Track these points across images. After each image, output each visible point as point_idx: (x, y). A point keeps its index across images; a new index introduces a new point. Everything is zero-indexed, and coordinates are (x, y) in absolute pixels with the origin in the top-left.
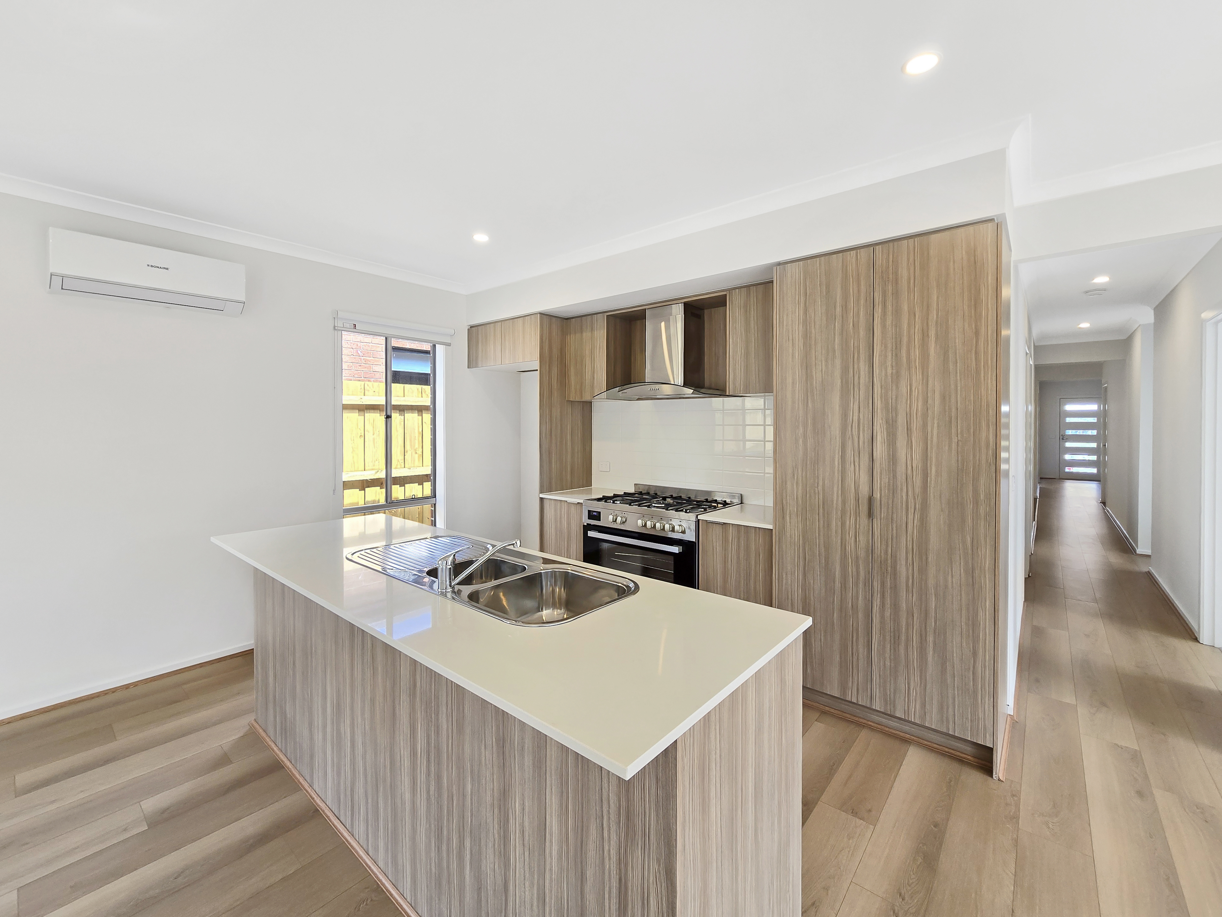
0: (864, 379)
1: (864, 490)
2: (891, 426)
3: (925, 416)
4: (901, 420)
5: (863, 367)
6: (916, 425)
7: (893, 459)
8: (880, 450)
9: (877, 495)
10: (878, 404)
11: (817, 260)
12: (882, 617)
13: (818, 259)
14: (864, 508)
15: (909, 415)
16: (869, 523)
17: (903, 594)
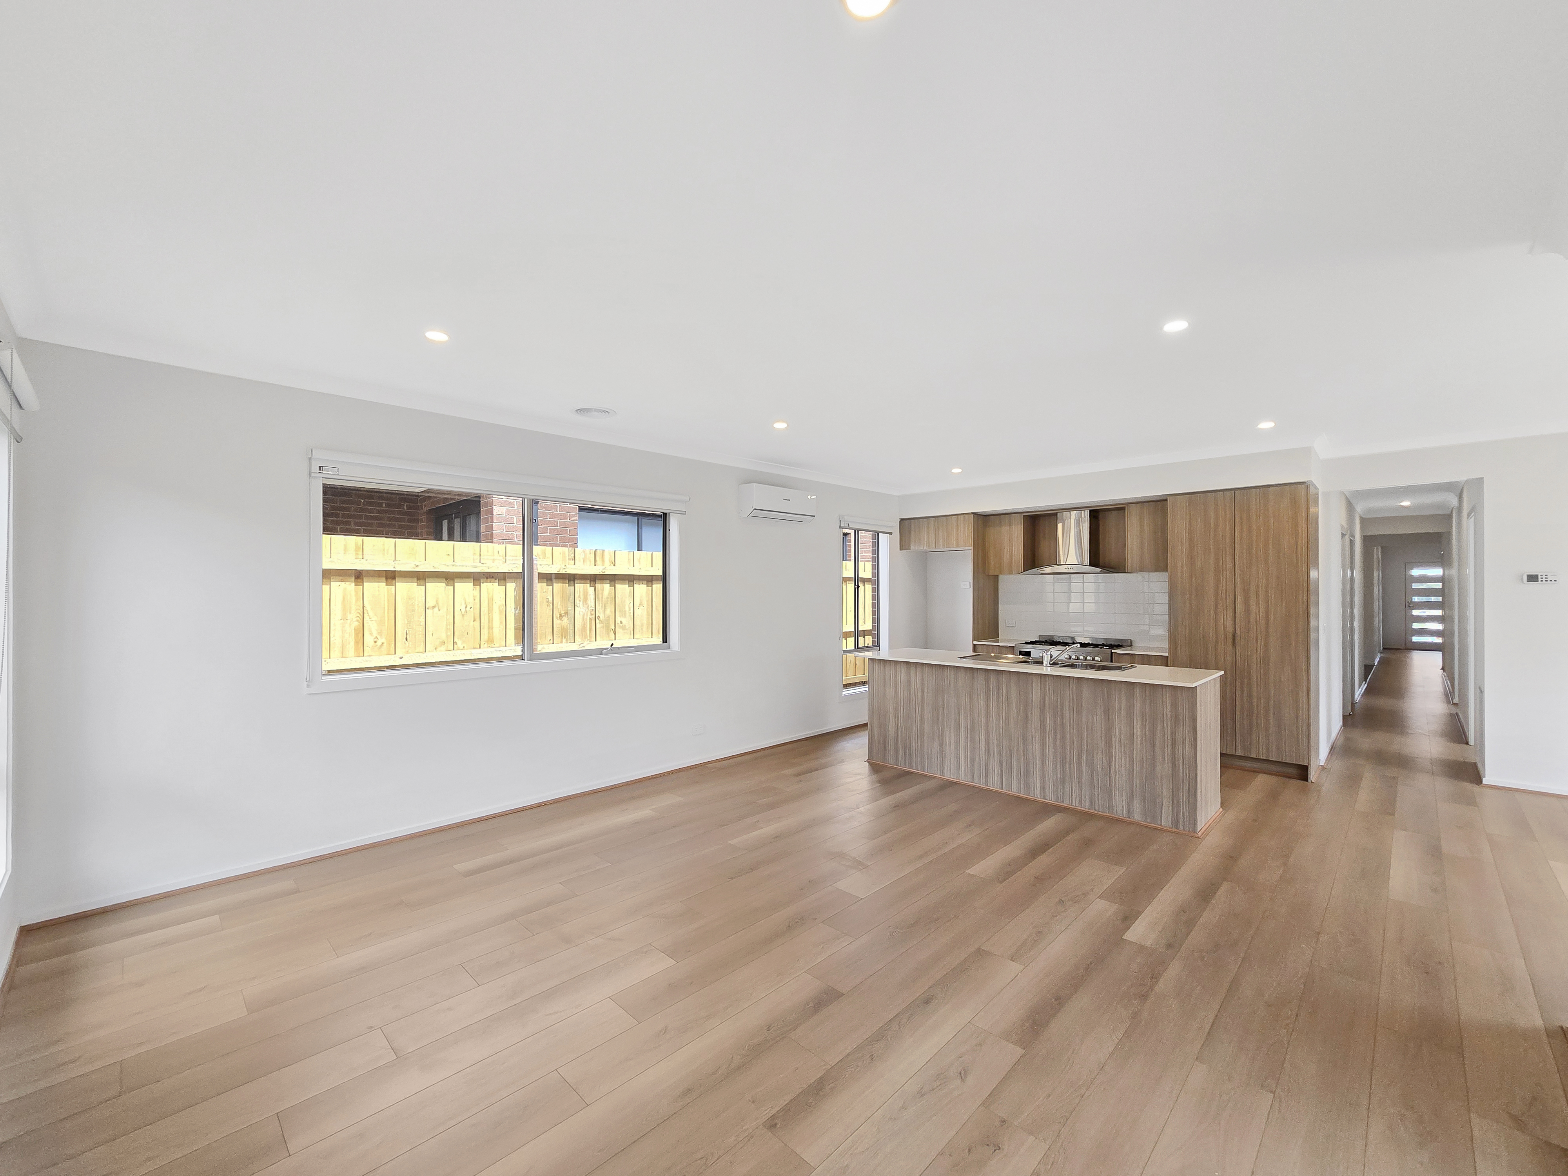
0: (1229, 565)
1: (1230, 629)
2: (1246, 592)
3: (1267, 587)
4: (1253, 588)
5: (1229, 559)
6: (1261, 592)
7: (1247, 611)
8: (1240, 607)
9: (1238, 631)
10: (1238, 580)
11: (1197, 496)
12: (1242, 700)
13: (1199, 495)
14: (1230, 641)
15: (1257, 586)
16: (1233, 648)
17: (1255, 689)
